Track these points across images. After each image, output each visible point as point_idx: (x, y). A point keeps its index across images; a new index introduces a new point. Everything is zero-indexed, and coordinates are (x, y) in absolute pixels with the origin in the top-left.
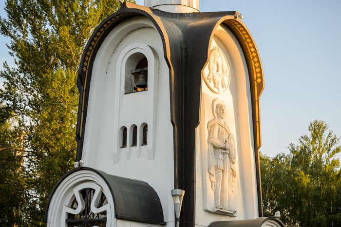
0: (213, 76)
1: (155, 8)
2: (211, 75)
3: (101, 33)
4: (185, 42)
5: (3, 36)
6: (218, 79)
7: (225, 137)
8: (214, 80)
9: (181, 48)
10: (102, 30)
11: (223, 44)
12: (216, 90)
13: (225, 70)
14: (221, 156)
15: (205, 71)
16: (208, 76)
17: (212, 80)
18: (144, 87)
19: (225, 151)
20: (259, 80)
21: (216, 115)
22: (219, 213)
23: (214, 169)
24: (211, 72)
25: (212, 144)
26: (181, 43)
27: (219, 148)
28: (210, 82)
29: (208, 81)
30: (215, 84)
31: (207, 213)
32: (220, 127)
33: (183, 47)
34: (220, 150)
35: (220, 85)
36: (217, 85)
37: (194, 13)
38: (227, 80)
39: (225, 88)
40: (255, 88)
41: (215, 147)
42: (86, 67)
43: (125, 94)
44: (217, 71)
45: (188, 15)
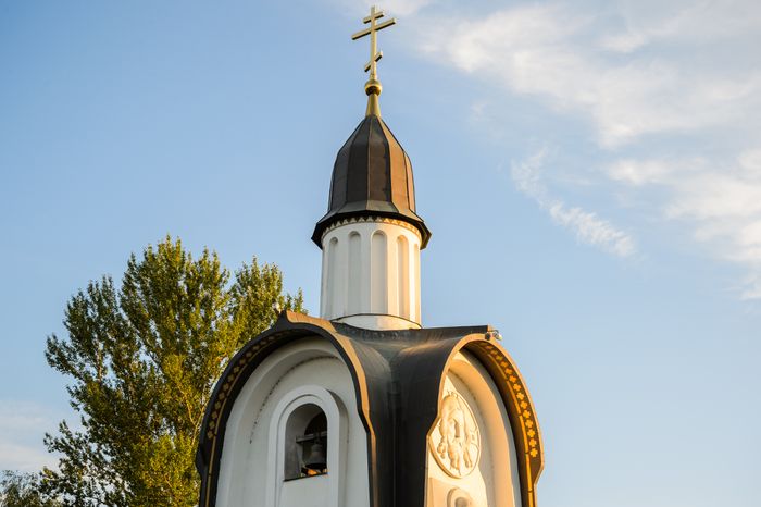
0: (449, 446)
1: (340, 321)
2: (445, 444)
3: (241, 367)
4: (397, 383)
5: (59, 373)
6: (458, 452)
8: (450, 453)
9: (389, 395)
10: (242, 362)
11: (467, 386)
12: (454, 472)
13: (470, 434)
15: (434, 438)
16: (440, 445)
17: (446, 454)
18: (321, 467)
20: (534, 453)
24: (445, 439)
26: (388, 385)
28: (443, 457)
29: (439, 455)
30: (452, 460)
33: (393, 392)
35: (462, 463)
36: (456, 463)
37: (411, 330)
38: (475, 452)
39: (470, 469)
40: (527, 467)
42: (213, 430)
43: (286, 480)
44: (456, 437)
45: (401, 333)
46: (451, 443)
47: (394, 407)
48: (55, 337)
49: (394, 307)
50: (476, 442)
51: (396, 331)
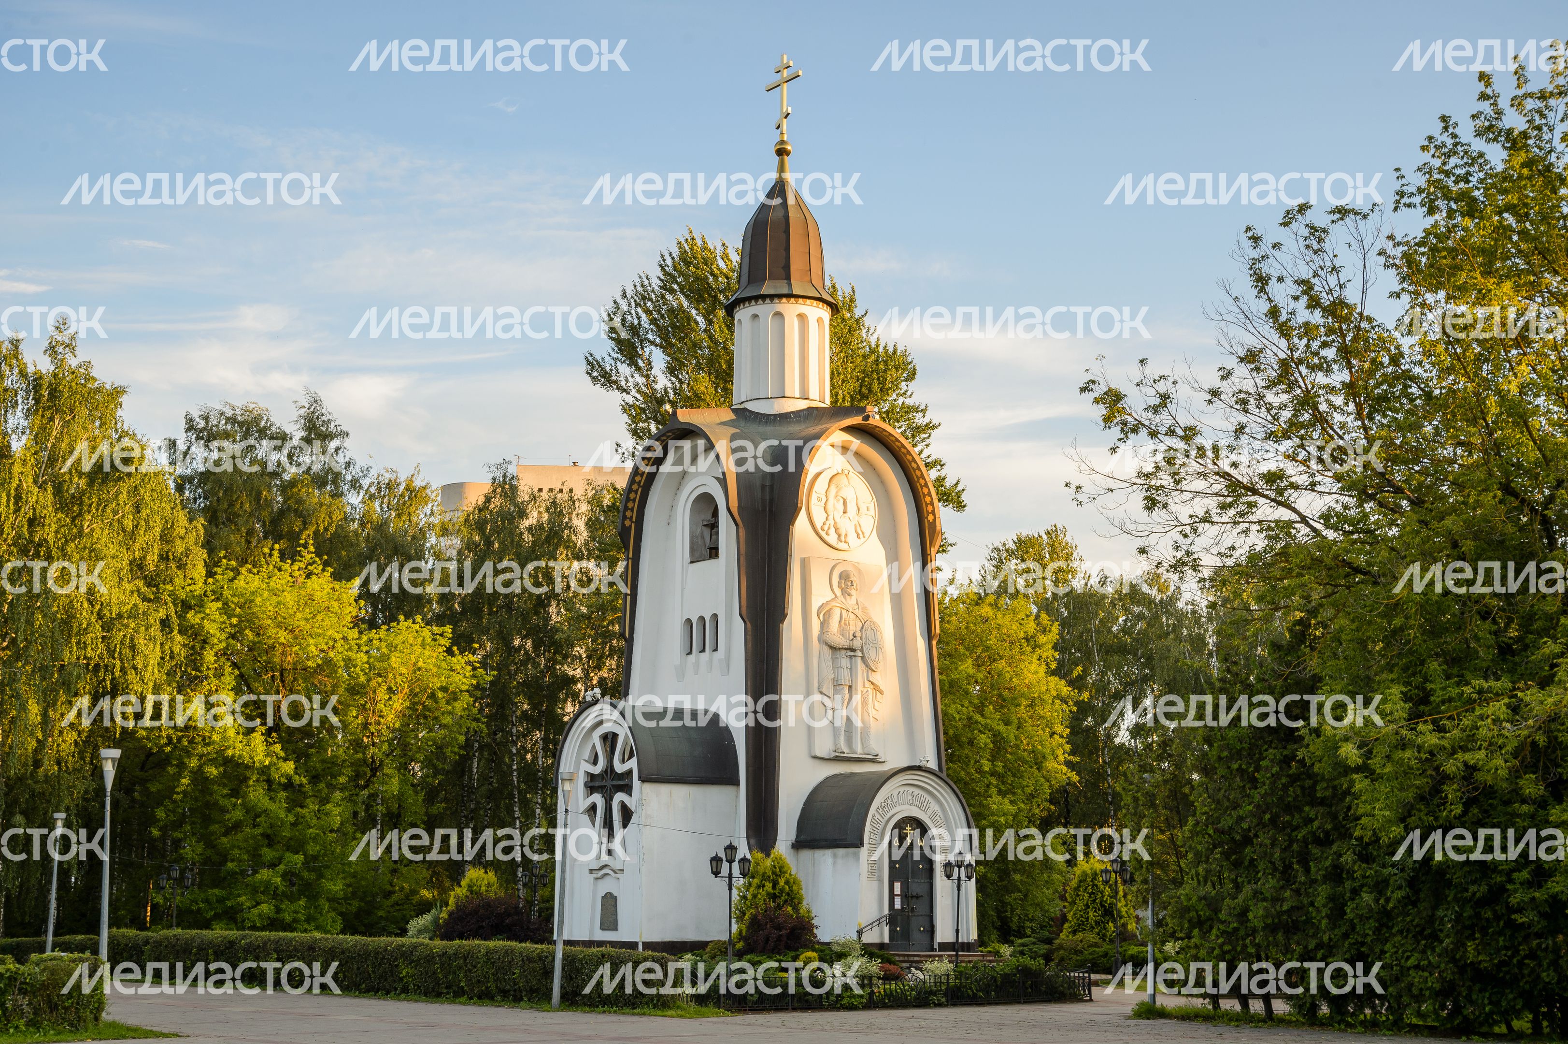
0: (835, 523)
1: (742, 406)
2: (831, 522)
4: (772, 474)
6: (847, 526)
7: (854, 627)
8: (836, 530)
9: (763, 487)
11: (863, 459)
12: (841, 546)
14: (845, 662)
16: (824, 524)
17: (832, 530)
18: (716, 555)
19: (852, 654)
20: (931, 518)
21: (838, 592)
22: (837, 759)
23: (831, 685)
24: (831, 518)
25: (827, 644)
26: (764, 478)
27: (840, 649)
28: (827, 534)
29: (823, 534)
30: (839, 536)
31: (817, 762)
32: (844, 612)
33: (768, 483)
34: (843, 652)
35: (853, 535)
36: (843, 538)
38: (869, 520)
39: (863, 539)
40: (926, 531)
41: (833, 648)
42: (632, 518)
43: (692, 562)
44: (844, 512)
45: (797, 413)
46: (837, 520)
47: (768, 498)
48: (591, 355)
49: (793, 387)
50: (872, 512)
51: (793, 413)
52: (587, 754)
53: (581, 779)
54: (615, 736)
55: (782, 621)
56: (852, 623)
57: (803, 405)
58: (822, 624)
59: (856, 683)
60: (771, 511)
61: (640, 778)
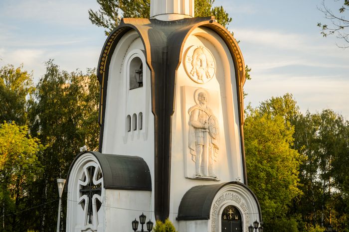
0: (197, 71)
1: (154, 18)
2: (195, 70)
6: (202, 72)
7: (205, 118)
8: (197, 74)
9: (163, 53)
10: (111, 40)
11: (210, 42)
12: (199, 81)
13: (210, 64)
14: (201, 134)
16: (191, 71)
17: (195, 74)
19: (204, 130)
20: (241, 69)
21: (198, 102)
22: (198, 179)
23: (194, 145)
24: (195, 68)
25: (193, 126)
26: (163, 49)
27: (198, 128)
28: (193, 76)
29: (191, 76)
30: (198, 77)
31: (188, 180)
32: (200, 111)
33: (165, 51)
34: (200, 130)
36: (200, 78)
37: (185, 19)
38: (212, 71)
39: (209, 79)
40: (239, 75)
41: (195, 128)
42: (103, 70)
43: (130, 89)
44: (201, 66)
45: (179, 21)
46: (198, 69)
47: (165, 58)
48: (91, 11)
49: (177, 9)
50: (214, 66)
51: (177, 20)
52: (81, 177)
53: (78, 188)
54: (94, 168)
55: (172, 114)
56: (204, 116)
57: (182, 17)
58: (190, 117)
59: (206, 144)
60: (167, 64)
61: (104, 187)
